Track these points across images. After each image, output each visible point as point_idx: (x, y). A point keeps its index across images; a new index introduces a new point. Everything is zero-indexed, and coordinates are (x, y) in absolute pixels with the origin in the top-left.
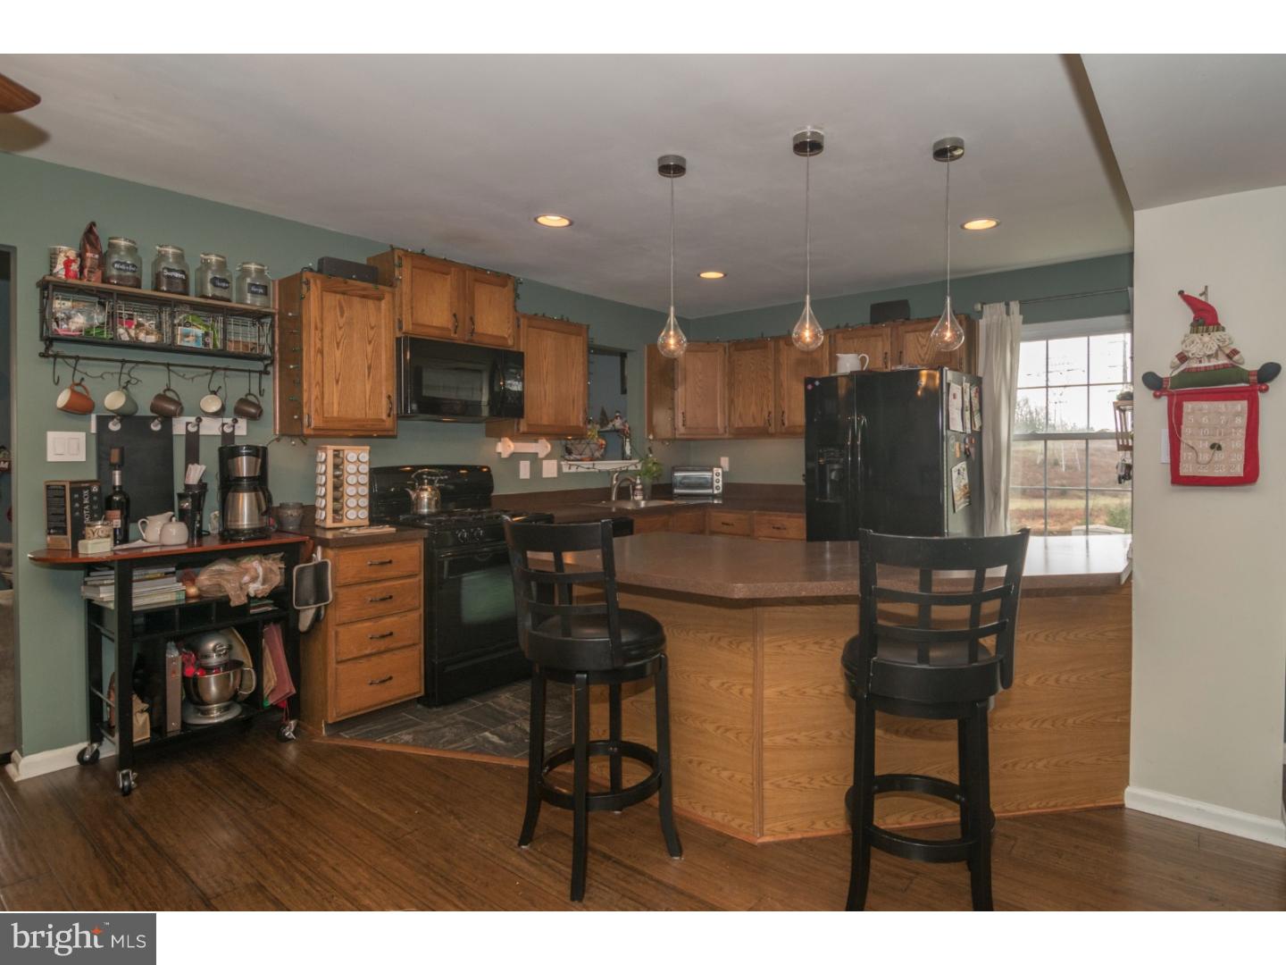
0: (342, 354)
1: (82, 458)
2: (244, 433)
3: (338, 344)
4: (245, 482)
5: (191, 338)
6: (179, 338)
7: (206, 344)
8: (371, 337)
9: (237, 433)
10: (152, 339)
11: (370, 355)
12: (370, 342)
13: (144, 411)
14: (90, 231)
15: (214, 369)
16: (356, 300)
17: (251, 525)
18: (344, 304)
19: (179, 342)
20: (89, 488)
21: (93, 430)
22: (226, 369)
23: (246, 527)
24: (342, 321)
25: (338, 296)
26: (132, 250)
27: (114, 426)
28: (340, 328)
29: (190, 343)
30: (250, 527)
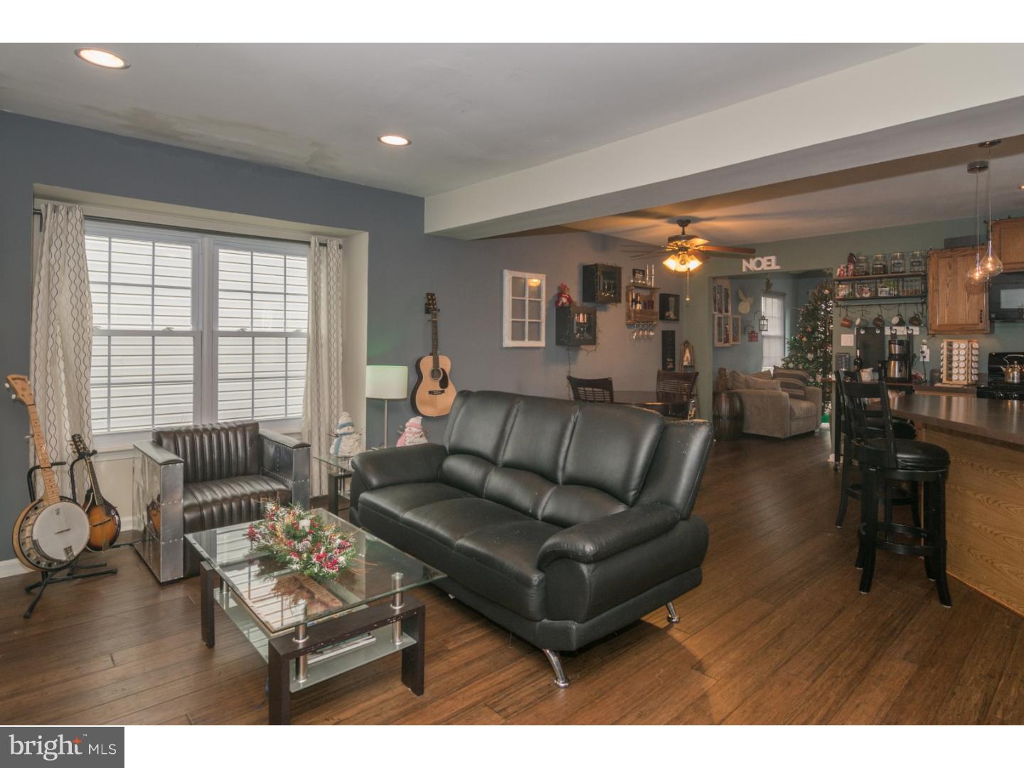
1: (852, 344)
2: (918, 333)
3: (948, 285)
4: (897, 355)
5: (884, 293)
6: (879, 293)
7: (890, 294)
9: (915, 333)
10: (868, 295)
13: (871, 325)
14: (852, 255)
15: (899, 304)
16: (959, 259)
19: (879, 295)
20: (845, 356)
21: (855, 334)
22: (905, 304)
24: (950, 272)
25: (948, 259)
26: (866, 260)
27: (862, 332)
29: (883, 295)
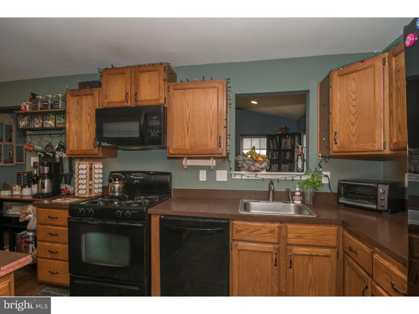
0: (78, 122)
3: (77, 118)
4: (46, 175)
8: (89, 112)
11: (89, 121)
12: (89, 115)
15: (61, 134)
16: (84, 97)
17: (47, 191)
18: (79, 100)
20: (23, 174)
23: (46, 192)
24: (78, 108)
25: (77, 97)
28: (78, 111)
30: (48, 192)
